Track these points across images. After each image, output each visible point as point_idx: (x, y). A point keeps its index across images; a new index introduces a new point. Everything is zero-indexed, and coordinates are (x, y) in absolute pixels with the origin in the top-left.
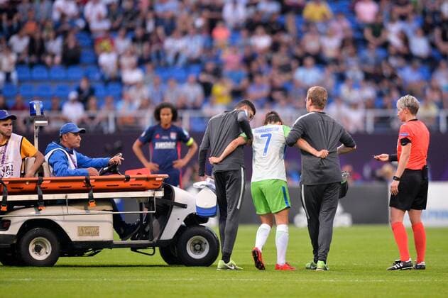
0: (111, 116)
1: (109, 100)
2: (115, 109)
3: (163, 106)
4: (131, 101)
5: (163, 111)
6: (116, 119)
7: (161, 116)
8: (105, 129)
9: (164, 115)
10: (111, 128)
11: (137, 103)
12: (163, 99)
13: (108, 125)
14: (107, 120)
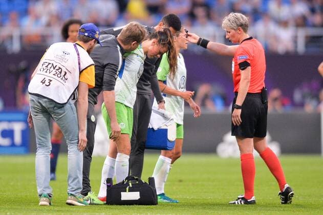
0: (16, 33)
1: (14, 15)
2: (19, 26)
3: (72, 22)
4: (37, 18)
5: (72, 27)
6: (21, 37)
7: (70, 33)
8: (9, 47)
9: (72, 31)
10: (16, 47)
11: (44, 20)
12: (72, 15)
13: (12, 43)
14: (11, 37)
